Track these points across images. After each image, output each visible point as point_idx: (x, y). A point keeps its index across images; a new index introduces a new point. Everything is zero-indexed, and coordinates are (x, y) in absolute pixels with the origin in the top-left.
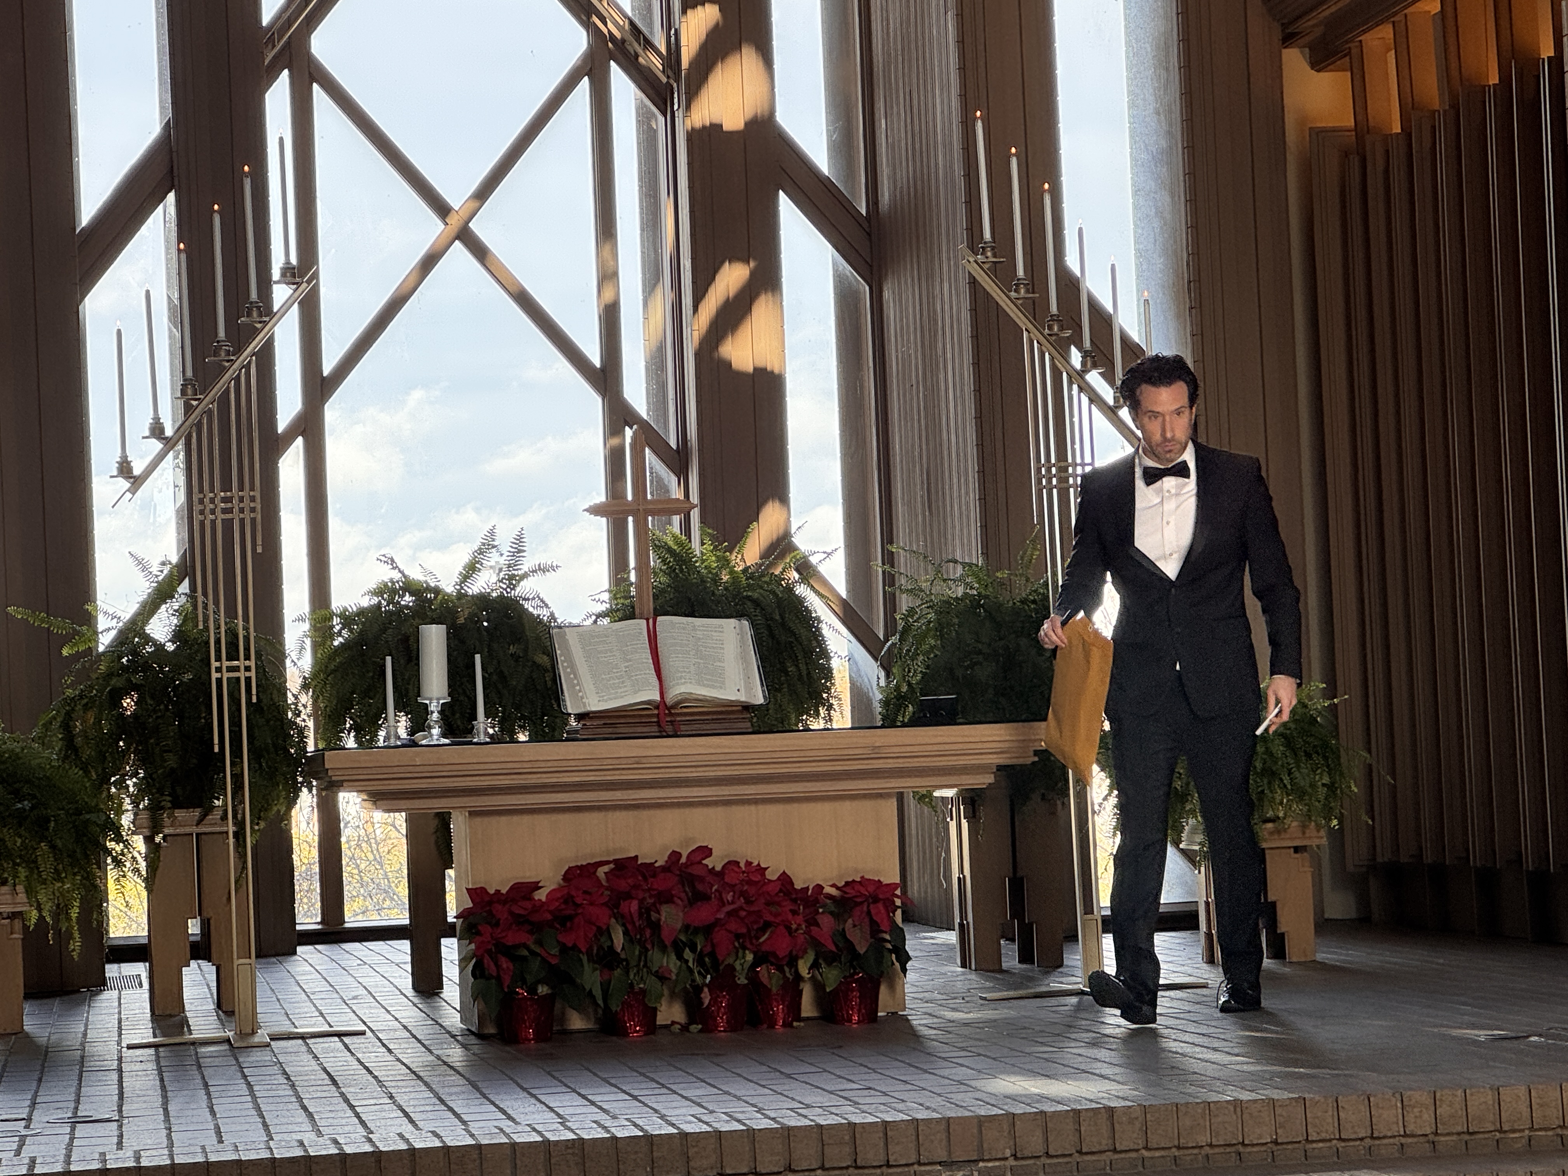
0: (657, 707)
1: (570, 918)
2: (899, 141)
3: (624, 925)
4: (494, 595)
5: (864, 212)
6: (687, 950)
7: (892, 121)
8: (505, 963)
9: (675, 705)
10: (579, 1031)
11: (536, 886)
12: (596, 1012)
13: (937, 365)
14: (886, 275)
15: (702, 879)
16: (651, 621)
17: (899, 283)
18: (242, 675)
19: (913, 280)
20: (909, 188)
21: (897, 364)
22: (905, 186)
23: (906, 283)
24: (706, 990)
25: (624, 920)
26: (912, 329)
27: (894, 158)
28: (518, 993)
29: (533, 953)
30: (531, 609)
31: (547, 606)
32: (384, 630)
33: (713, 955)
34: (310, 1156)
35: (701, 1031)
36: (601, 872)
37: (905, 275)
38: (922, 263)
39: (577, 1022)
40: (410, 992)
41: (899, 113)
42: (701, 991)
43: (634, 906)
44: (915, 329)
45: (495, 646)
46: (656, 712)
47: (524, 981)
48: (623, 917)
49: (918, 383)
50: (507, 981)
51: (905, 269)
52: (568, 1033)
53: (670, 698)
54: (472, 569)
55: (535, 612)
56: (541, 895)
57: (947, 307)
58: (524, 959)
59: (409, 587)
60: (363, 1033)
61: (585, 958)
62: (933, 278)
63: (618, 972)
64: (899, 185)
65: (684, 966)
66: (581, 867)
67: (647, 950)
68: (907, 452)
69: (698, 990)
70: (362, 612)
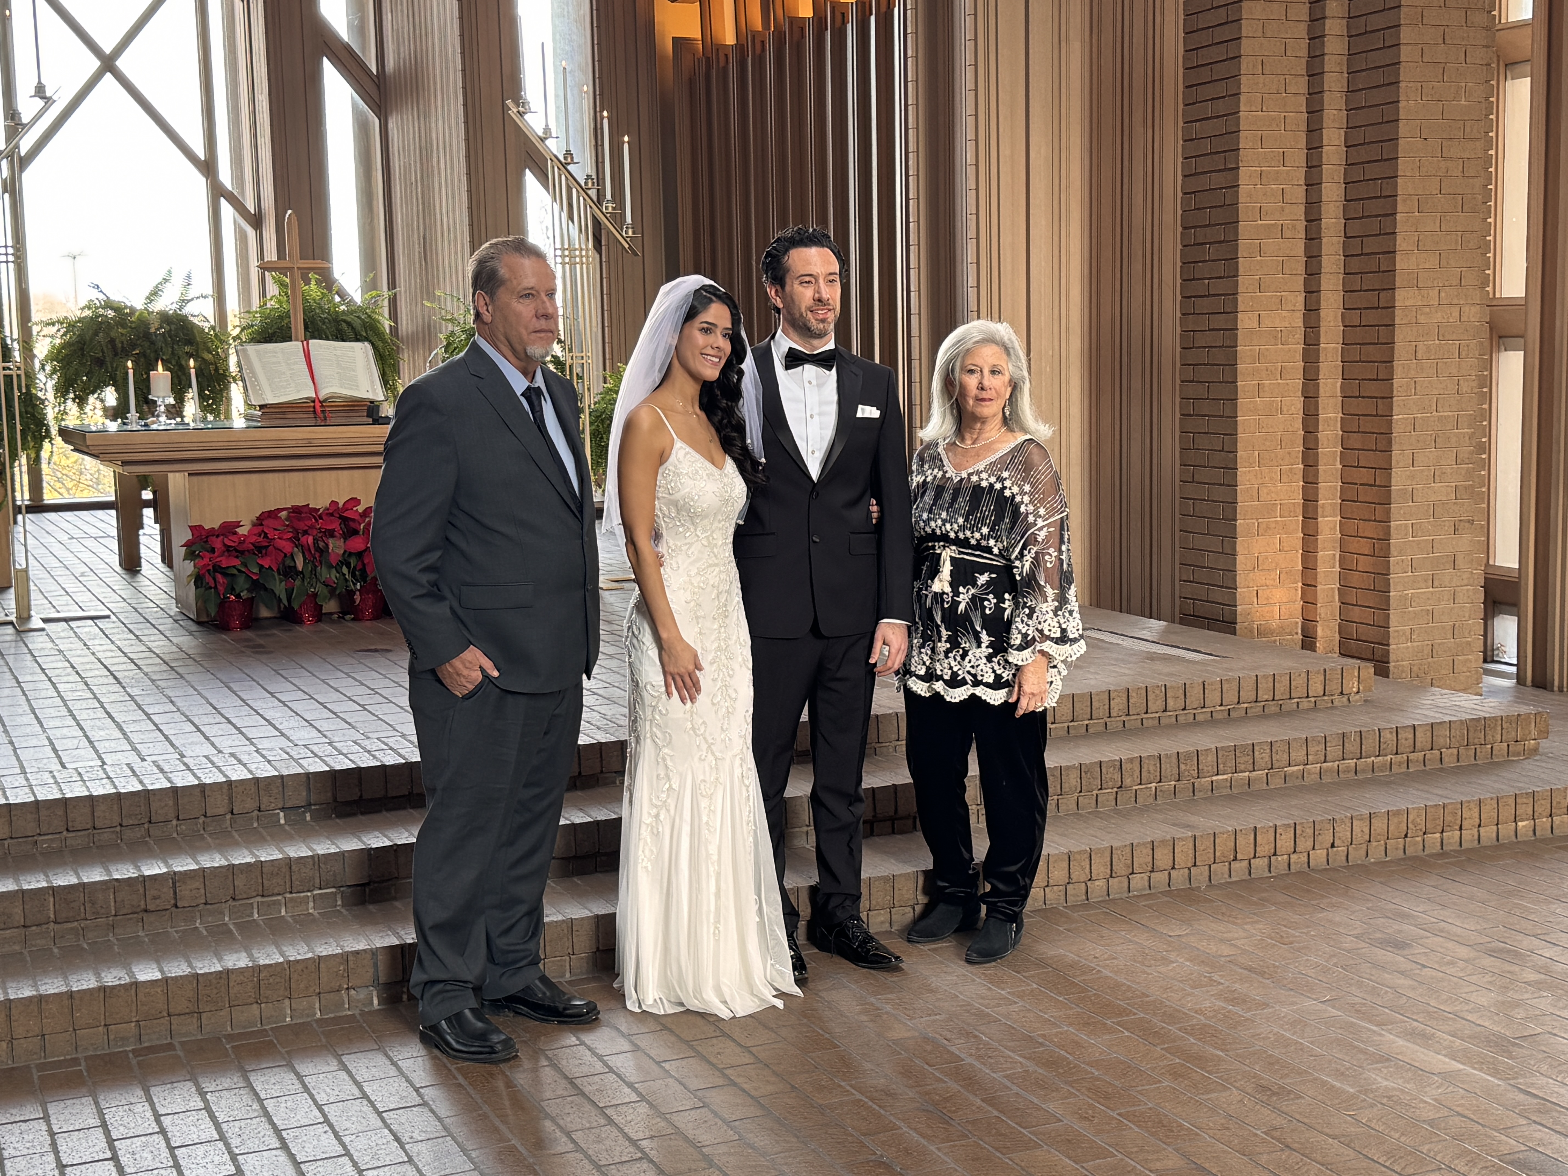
0: (314, 402)
1: (266, 547)
2: (403, 28)
3: (303, 553)
4: (171, 312)
5: (375, 72)
6: (344, 567)
7: (397, 16)
8: (219, 577)
9: (325, 400)
10: (266, 618)
11: (238, 524)
12: (279, 607)
13: (433, 171)
14: (391, 112)
15: (353, 520)
16: (305, 343)
17: (402, 119)
18: (14, 373)
19: (413, 118)
20: (410, 58)
21: (400, 169)
22: (407, 57)
23: (408, 118)
24: (358, 593)
25: (305, 550)
26: (412, 148)
27: (398, 39)
28: (229, 598)
29: (239, 571)
30: (197, 323)
31: (208, 321)
32: (96, 334)
33: (363, 571)
34: (148, 791)
35: (353, 619)
36: (284, 514)
37: (407, 115)
38: (421, 106)
39: (264, 613)
40: (118, 568)
41: (402, 11)
42: (355, 594)
43: (310, 540)
44: (415, 148)
45: (176, 347)
46: (312, 404)
47: (233, 589)
48: (302, 546)
49: (416, 181)
50: (221, 588)
51: (407, 109)
52: (257, 619)
53: (322, 396)
54: (155, 293)
55: (200, 324)
56: (242, 531)
57: (441, 136)
58: (233, 575)
59: (108, 304)
60: (108, 617)
61: (276, 574)
62: (430, 118)
63: (298, 582)
64: (402, 56)
65: (342, 577)
66: (270, 512)
67: (316, 567)
68: (407, 225)
69: (352, 593)
70: (80, 320)
